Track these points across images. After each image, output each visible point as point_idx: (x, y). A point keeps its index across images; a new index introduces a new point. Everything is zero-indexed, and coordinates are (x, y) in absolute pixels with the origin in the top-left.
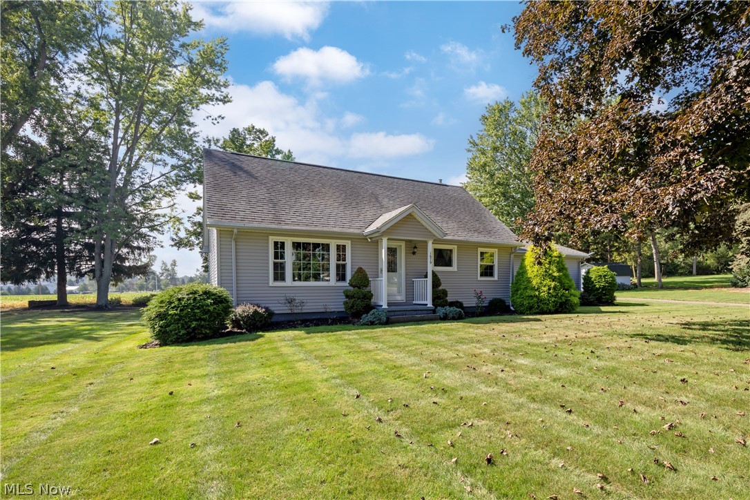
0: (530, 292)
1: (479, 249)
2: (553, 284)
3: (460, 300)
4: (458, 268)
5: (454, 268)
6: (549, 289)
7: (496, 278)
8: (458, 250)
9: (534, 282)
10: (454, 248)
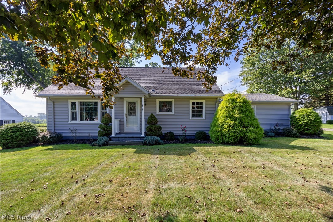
0: (216, 129)
1: (190, 100)
2: (232, 123)
3: (172, 131)
4: (175, 112)
5: (173, 112)
6: (230, 126)
7: (204, 118)
8: (175, 101)
9: (220, 121)
10: (173, 101)
